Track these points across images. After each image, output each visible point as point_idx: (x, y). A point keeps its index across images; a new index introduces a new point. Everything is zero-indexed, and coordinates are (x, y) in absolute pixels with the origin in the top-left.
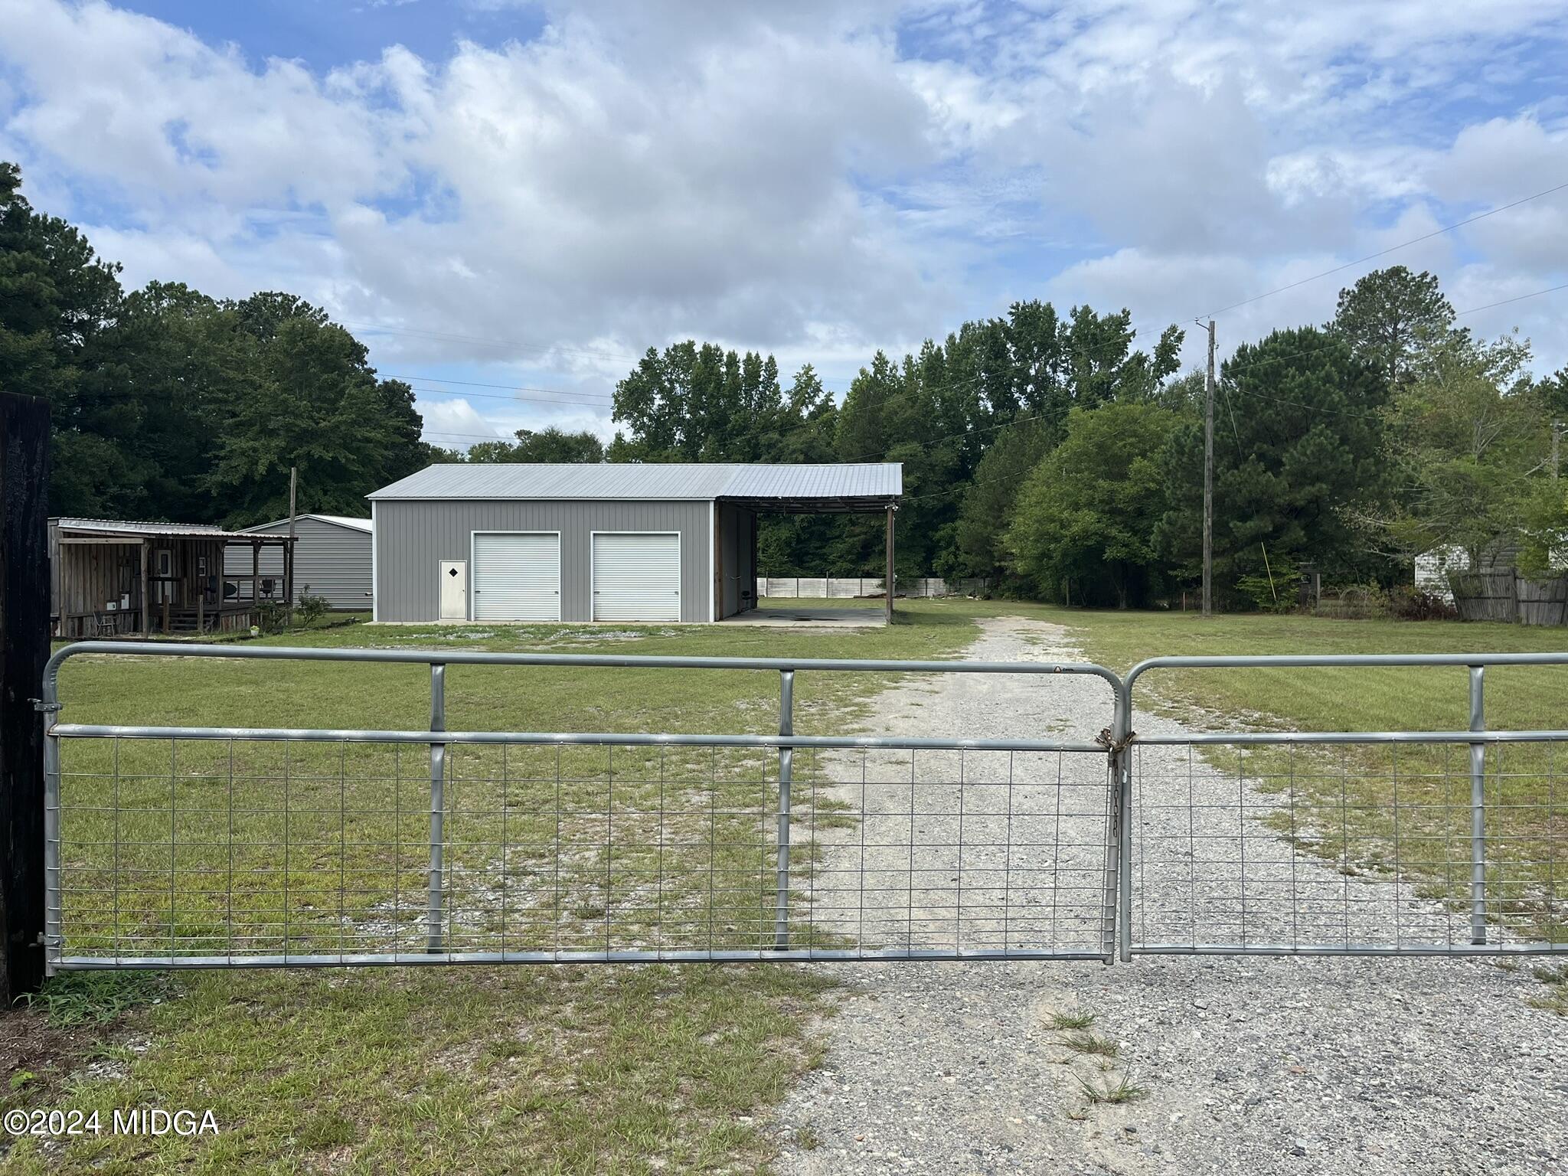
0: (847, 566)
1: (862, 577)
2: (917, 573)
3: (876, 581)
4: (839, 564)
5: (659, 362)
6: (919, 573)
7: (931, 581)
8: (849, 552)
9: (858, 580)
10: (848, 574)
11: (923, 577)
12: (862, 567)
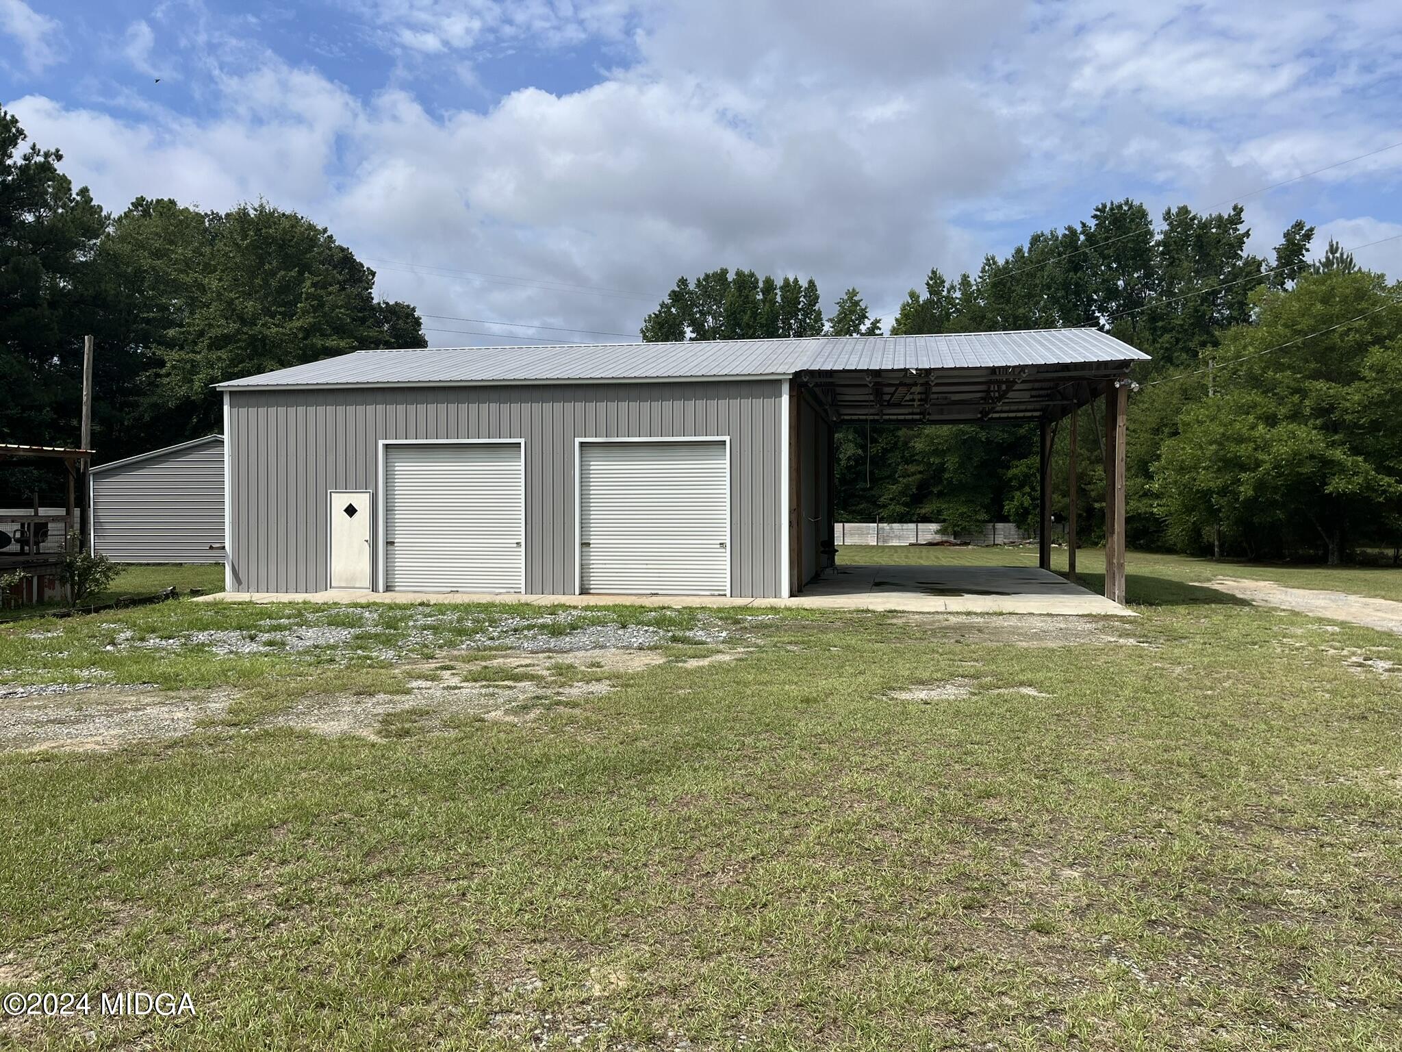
0: (900, 509)
1: (917, 522)
2: (983, 516)
3: (934, 527)
4: (892, 507)
5: (690, 293)
6: (986, 517)
7: (999, 526)
8: (903, 493)
9: (912, 526)
10: (902, 519)
11: (990, 521)
12: (918, 511)
